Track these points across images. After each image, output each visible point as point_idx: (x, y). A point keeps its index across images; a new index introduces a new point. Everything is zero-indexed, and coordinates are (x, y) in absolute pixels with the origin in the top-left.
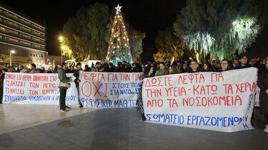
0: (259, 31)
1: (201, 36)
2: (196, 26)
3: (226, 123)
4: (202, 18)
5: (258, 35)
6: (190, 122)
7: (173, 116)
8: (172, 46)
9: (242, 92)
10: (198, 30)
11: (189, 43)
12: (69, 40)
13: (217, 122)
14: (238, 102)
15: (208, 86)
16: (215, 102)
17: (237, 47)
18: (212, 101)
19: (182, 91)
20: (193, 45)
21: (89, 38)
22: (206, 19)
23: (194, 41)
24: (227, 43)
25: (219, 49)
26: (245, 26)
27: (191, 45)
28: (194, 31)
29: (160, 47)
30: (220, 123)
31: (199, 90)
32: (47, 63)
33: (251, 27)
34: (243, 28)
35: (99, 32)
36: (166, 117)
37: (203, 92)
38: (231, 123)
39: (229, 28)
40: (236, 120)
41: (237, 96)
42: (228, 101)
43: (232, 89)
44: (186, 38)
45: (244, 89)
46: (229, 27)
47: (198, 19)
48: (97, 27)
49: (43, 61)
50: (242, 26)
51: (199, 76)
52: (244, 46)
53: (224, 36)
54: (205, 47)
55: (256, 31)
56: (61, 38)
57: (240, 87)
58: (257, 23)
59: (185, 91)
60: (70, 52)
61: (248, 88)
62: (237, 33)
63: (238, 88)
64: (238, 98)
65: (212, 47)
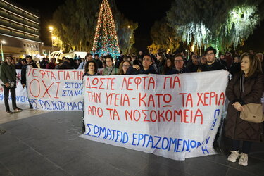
0: (258, 21)
1: (195, 27)
2: (189, 16)
3: (180, 147)
4: (196, 6)
5: (257, 26)
6: (136, 142)
7: (116, 133)
8: (167, 37)
9: (204, 104)
10: (192, 20)
11: (182, 34)
12: (59, 30)
13: (169, 145)
14: (199, 119)
15: (159, 95)
16: (169, 117)
17: (233, 39)
18: (164, 115)
19: (125, 99)
20: (187, 37)
21: (78, 28)
22: (201, 7)
23: (188, 32)
24: (223, 35)
25: (213, 42)
26: (243, 16)
27: (184, 36)
28: (188, 21)
29: (155, 38)
30: (173, 146)
31: (146, 99)
32: (42, 54)
33: (250, 17)
34: (240, 18)
35: (88, 22)
36: (108, 132)
37: (151, 103)
38: (186, 148)
39: (226, 17)
40: (193, 144)
41: (199, 110)
42: (185, 116)
43: (191, 100)
44: (179, 29)
45: (207, 101)
46: (224, 17)
47: (192, 8)
48: (85, 16)
49: (38, 52)
50: (239, 16)
51: (147, 80)
52: (240, 39)
53: (219, 27)
54: (198, 39)
55: (254, 22)
56: (51, 28)
57: (202, 98)
58: (256, 13)
59: (128, 100)
60: (61, 43)
61: (214, 100)
62: (234, 24)
63: (200, 99)
64: (199, 114)
65: (206, 39)
